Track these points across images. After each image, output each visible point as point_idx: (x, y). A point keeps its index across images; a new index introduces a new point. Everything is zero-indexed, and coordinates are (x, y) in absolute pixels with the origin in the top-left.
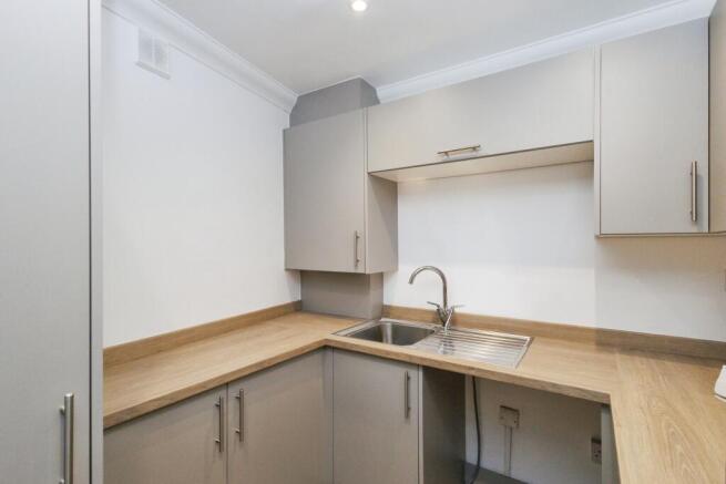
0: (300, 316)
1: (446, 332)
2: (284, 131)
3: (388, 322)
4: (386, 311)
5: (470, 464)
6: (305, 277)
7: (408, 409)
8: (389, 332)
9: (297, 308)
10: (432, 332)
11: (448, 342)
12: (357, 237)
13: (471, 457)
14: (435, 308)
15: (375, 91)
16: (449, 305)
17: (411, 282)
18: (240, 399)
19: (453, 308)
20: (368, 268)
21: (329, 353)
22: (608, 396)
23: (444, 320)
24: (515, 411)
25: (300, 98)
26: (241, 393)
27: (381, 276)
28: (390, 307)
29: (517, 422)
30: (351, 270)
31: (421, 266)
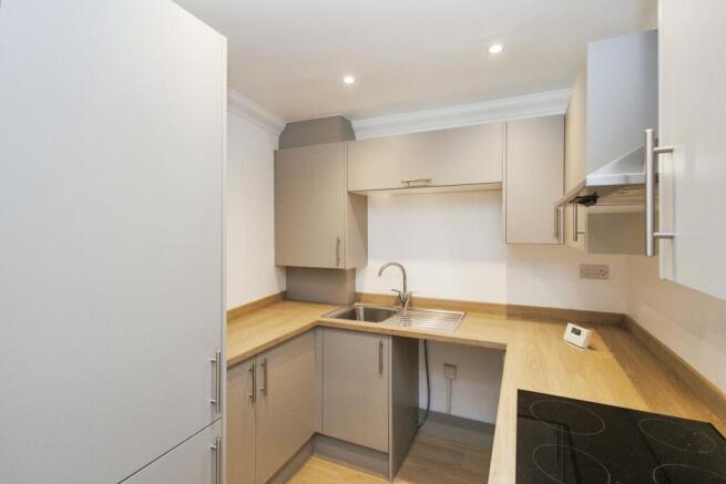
0: (289, 304)
1: (405, 312)
2: (275, 152)
3: (360, 307)
4: (357, 297)
5: (423, 410)
6: (290, 271)
7: (381, 367)
8: (362, 314)
9: (284, 297)
10: (395, 312)
11: (407, 319)
12: (339, 241)
13: (423, 404)
14: (397, 294)
15: (350, 124)
16: (408, 290)
17: (380, 274)
18: (264, 365)
19: (411, 293)
20: (346, 265)
21: (319, 332)
22: (506, 345)
23: (404, 302)
24: (454, 367)
25: (287, 125)
26: (265, 361)
27: (354, 270)
28: (360, 294)
29: (455, 374)
30: (333, 266)
31: (386, 263)
